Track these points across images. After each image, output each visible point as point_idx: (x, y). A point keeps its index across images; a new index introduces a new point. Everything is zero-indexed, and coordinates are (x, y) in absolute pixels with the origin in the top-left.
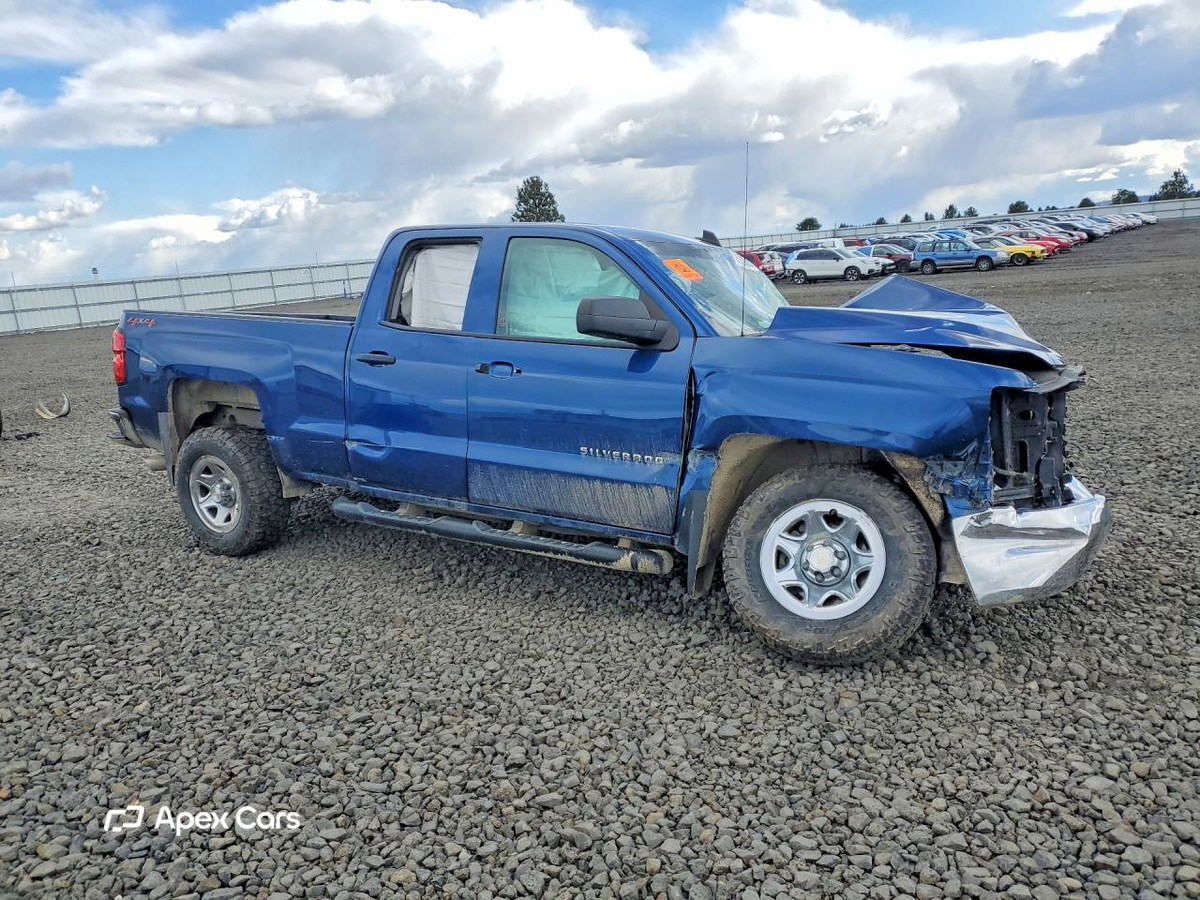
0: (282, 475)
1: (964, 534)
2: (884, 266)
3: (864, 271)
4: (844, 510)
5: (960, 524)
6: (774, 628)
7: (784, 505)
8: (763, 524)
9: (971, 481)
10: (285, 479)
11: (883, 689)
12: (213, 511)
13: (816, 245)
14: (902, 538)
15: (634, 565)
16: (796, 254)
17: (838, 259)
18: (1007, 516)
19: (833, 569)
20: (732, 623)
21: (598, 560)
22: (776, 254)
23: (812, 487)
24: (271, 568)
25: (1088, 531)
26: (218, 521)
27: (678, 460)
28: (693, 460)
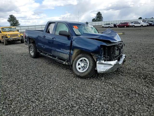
0: (37, 49)
1: (98, 63)
2: (147, 25)
3: (144, 26)
4: (86, 59)
5: (98, 62)
6: (76, 72)
7: (80, 58)
8: (77, 60)
9: (100, 57)
10: (38, 50)
11: (85, 81)
12: (32, 53)
13: (137, 22)
14: (91, 63)
15: (65, 63)
16: (133, 23)
17: (140, 24)
18: (103, 62)
19: (83, 66)
20: (73, 73)
21: (62, 62)
22: (131, 23)
23: (83, 56)
24: (35, 60)
25: (113, 65)
26: (32, 54)
27: (70, 51)
28: (71, 51)
